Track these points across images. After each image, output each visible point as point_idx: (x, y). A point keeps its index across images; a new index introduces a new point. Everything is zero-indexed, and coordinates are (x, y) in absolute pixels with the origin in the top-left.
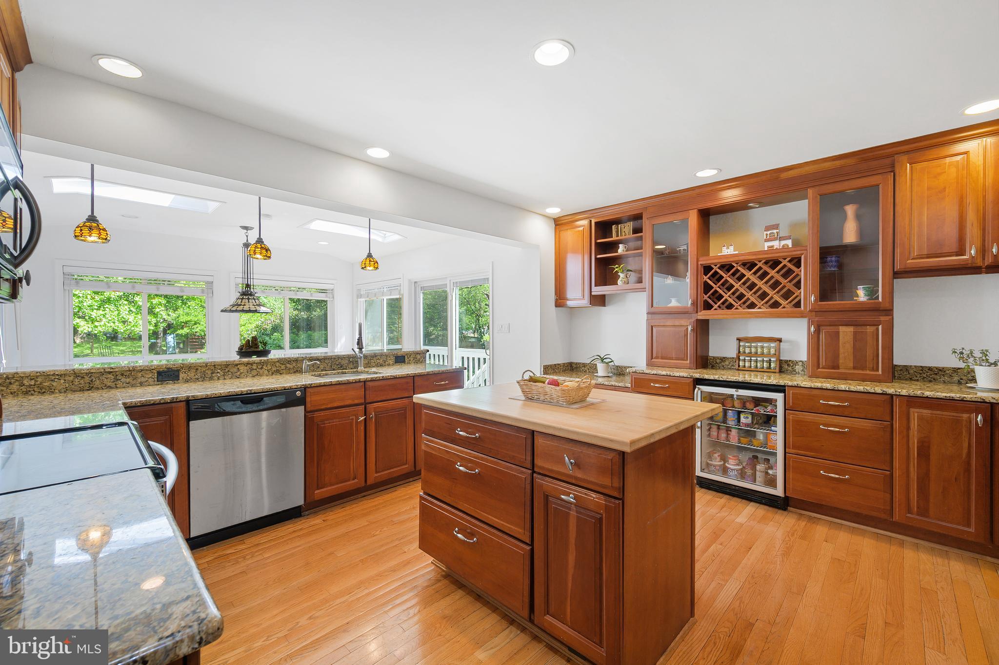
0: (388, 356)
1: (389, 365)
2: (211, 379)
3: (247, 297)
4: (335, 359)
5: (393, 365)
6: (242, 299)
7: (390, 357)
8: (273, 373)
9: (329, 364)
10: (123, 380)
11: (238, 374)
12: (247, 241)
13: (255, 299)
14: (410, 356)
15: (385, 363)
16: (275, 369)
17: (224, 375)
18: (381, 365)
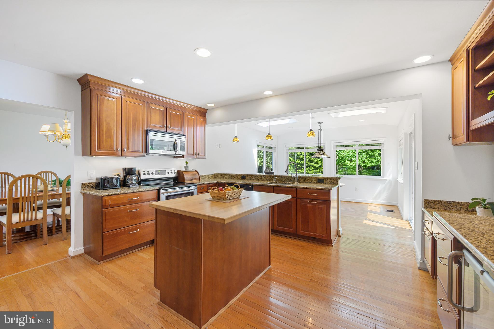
0: (314, 178)
1: (314, 183)
2: (252, 180)
3: (320, 152)
4: (288, 177)
5: (316, 183)
6: (319, 152)
7: (315, 179)
8: (267, 180)
9: (286, 179)
10: (236, 177)
11: (258, 179)
12: (320, 128)
13: (323, 152)
14: (327, 180)
15: (312, 181)
16: (268, 179)
17: (255, 179)
18: (310, 183)
